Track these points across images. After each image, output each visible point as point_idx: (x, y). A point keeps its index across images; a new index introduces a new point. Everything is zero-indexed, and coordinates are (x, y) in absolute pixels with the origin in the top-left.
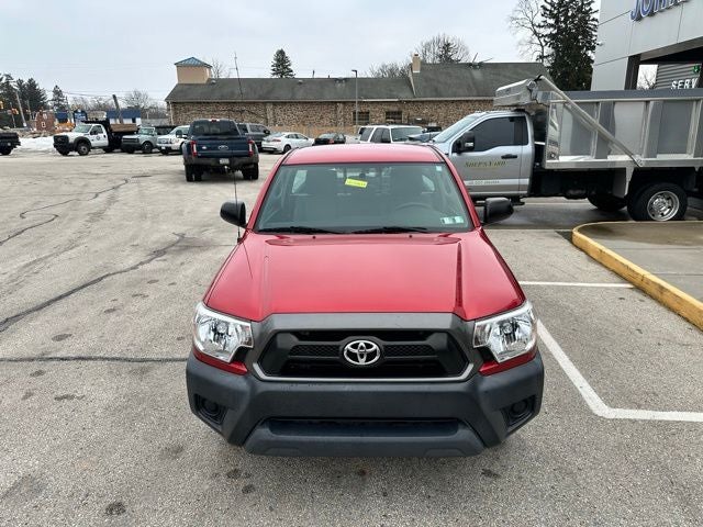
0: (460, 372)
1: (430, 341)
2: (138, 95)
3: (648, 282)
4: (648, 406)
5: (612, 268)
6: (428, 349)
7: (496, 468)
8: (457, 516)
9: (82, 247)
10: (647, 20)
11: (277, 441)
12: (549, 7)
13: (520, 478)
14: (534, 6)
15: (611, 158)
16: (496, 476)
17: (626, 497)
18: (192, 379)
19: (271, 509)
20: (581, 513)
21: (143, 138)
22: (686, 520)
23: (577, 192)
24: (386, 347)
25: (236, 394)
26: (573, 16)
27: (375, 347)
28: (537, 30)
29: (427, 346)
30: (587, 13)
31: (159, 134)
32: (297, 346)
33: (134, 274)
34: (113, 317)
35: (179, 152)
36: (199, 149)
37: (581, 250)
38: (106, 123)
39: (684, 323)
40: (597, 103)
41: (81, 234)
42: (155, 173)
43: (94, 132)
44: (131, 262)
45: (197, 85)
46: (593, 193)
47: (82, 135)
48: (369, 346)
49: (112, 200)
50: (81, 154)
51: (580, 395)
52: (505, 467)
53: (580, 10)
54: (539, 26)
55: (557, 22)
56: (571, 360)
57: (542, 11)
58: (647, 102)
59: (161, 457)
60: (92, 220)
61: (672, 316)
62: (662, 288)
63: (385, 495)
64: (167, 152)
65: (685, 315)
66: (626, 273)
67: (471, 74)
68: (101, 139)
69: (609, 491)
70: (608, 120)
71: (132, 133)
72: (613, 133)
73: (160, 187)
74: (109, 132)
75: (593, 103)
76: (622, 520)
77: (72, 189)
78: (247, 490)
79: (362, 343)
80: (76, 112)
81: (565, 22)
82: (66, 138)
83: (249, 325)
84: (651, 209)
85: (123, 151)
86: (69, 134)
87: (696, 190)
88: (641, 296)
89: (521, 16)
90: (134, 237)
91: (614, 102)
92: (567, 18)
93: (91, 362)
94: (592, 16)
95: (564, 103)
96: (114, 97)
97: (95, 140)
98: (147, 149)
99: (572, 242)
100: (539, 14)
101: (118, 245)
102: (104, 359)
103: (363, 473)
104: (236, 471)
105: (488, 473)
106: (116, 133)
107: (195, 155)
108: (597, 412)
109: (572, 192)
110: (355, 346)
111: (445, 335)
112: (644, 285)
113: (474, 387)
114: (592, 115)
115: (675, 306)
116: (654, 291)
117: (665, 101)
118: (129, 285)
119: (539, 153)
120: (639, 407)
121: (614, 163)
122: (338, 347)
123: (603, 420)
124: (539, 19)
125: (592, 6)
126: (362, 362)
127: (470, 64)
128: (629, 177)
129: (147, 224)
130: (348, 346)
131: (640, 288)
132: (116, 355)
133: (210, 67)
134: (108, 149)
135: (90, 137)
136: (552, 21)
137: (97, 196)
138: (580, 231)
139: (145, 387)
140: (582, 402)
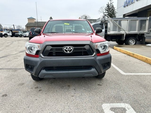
0: (92, 54)
1: (85, 47)
2: (19, 26)
3: (130, 53)
4: (133, 73)
5: (123, 52)
6: (85, 49)
7: (101, 84)
8: (92, 93)
9: (3, 51)
10: (126, 7)
11: (47, 73)
12: (106, 9)
13: (107, 85)
14: (103, 9)
15: (121, 32)
16: (101, 85)
17: (131, 88)
18: (25, 60)
19: (46, 94)
20: (121, 91)
21: (20, 34)
22: (145, 91)
23: (114, 40)
24: (74, 48)
25: (36, 62)
26: (111, 11)
27: (71, 48)
28: (104, 13)
29: (84, 48)
30: (114, 10)
31: (24, 33)
32: (52, 49)
33: (15, 55)
34: (9, 62)
35: (28, 37)
36: (32, 33)
37: (116, 50)
38: (11, 31)
39: (139, 60)
40: (118, 20)
41: (3, 49)
42: (22, 40)
43: (8, 32)
44: (15, 53)
45: (32, 23)
46: (118, 40)
47: (6, 33)
48: (70, 48)
49: (11, 44)
50: (5, 37)
51: (118, 71)
52: (103, 84)
53: (112, 9)
54: (105, 13)
55: (108, 12)
56: (116, 66)
57: (105, 10)
58: (128, 20)
59: (18, 86)
60: (6, 47)
61: (136, 59)
62: (133, 54)
63: (75, 89)
64: (25, 37)
65: (139, 58)
66: (126, 53)
67: (91, 21)
68: (10, 34)
69: (127, 87)
70: (120, 24)
71: (17, 33)
72: (121, 26)
73: (23, 42)
74: (12, 32)
75: (117, 20)
76: (131, 92)
77: (2, 42)
78: (40, 90)
79: (68, 47)
80: (5, 29)
81: (110, 12)
82: (2, 34)
83: (39, 45)
84: (130, 43)
85: (15, 37)
86: (2, 33)
87: (138, 39)
88: (129, 56)
89: (101, 10)
90: (16, 49)
91: (121, 20)
92: (110, 11)
93: (2, 70)
94: (115, 11)
95: (111, 20)
96: (13, 25)
97: (8, 34)
98: (21, 36)
99: (113, 49)
100: (104, 10)
101: (12, 51)
102: (6, 69)
103: (69, 86)
104: (37, 87)
105: (99, 85)
106: (14, 33)
107: (31, 35)
108: (123, 74)
109: (113, 40)
110: (66, 48)
111: (89, 46)
112: (130, 54)
113: (96, 58)
114: (117, 23)
115: (137, 57)
116: (132, 55)
117: (131, 20)
118: (14, 57)
119: (106, 31)
120: (132, 73)
121: (121, 33)
122: (62, 48)
123: (124, 75)
124: (104, 11)
125: (115, 9)
126: (68, 52)
127: (91, 20)
128: (125, 36)
129: (19, 47)
130: (65, 48)
131: (129, 55)
132: (9, 68)
133: (35, 19)
134: (12, 36)
135: (7, 33)
136: (107, 12)
137: (8, 43)
138: (115, 46)
139: (16, 73)
140: (119, 72)
